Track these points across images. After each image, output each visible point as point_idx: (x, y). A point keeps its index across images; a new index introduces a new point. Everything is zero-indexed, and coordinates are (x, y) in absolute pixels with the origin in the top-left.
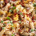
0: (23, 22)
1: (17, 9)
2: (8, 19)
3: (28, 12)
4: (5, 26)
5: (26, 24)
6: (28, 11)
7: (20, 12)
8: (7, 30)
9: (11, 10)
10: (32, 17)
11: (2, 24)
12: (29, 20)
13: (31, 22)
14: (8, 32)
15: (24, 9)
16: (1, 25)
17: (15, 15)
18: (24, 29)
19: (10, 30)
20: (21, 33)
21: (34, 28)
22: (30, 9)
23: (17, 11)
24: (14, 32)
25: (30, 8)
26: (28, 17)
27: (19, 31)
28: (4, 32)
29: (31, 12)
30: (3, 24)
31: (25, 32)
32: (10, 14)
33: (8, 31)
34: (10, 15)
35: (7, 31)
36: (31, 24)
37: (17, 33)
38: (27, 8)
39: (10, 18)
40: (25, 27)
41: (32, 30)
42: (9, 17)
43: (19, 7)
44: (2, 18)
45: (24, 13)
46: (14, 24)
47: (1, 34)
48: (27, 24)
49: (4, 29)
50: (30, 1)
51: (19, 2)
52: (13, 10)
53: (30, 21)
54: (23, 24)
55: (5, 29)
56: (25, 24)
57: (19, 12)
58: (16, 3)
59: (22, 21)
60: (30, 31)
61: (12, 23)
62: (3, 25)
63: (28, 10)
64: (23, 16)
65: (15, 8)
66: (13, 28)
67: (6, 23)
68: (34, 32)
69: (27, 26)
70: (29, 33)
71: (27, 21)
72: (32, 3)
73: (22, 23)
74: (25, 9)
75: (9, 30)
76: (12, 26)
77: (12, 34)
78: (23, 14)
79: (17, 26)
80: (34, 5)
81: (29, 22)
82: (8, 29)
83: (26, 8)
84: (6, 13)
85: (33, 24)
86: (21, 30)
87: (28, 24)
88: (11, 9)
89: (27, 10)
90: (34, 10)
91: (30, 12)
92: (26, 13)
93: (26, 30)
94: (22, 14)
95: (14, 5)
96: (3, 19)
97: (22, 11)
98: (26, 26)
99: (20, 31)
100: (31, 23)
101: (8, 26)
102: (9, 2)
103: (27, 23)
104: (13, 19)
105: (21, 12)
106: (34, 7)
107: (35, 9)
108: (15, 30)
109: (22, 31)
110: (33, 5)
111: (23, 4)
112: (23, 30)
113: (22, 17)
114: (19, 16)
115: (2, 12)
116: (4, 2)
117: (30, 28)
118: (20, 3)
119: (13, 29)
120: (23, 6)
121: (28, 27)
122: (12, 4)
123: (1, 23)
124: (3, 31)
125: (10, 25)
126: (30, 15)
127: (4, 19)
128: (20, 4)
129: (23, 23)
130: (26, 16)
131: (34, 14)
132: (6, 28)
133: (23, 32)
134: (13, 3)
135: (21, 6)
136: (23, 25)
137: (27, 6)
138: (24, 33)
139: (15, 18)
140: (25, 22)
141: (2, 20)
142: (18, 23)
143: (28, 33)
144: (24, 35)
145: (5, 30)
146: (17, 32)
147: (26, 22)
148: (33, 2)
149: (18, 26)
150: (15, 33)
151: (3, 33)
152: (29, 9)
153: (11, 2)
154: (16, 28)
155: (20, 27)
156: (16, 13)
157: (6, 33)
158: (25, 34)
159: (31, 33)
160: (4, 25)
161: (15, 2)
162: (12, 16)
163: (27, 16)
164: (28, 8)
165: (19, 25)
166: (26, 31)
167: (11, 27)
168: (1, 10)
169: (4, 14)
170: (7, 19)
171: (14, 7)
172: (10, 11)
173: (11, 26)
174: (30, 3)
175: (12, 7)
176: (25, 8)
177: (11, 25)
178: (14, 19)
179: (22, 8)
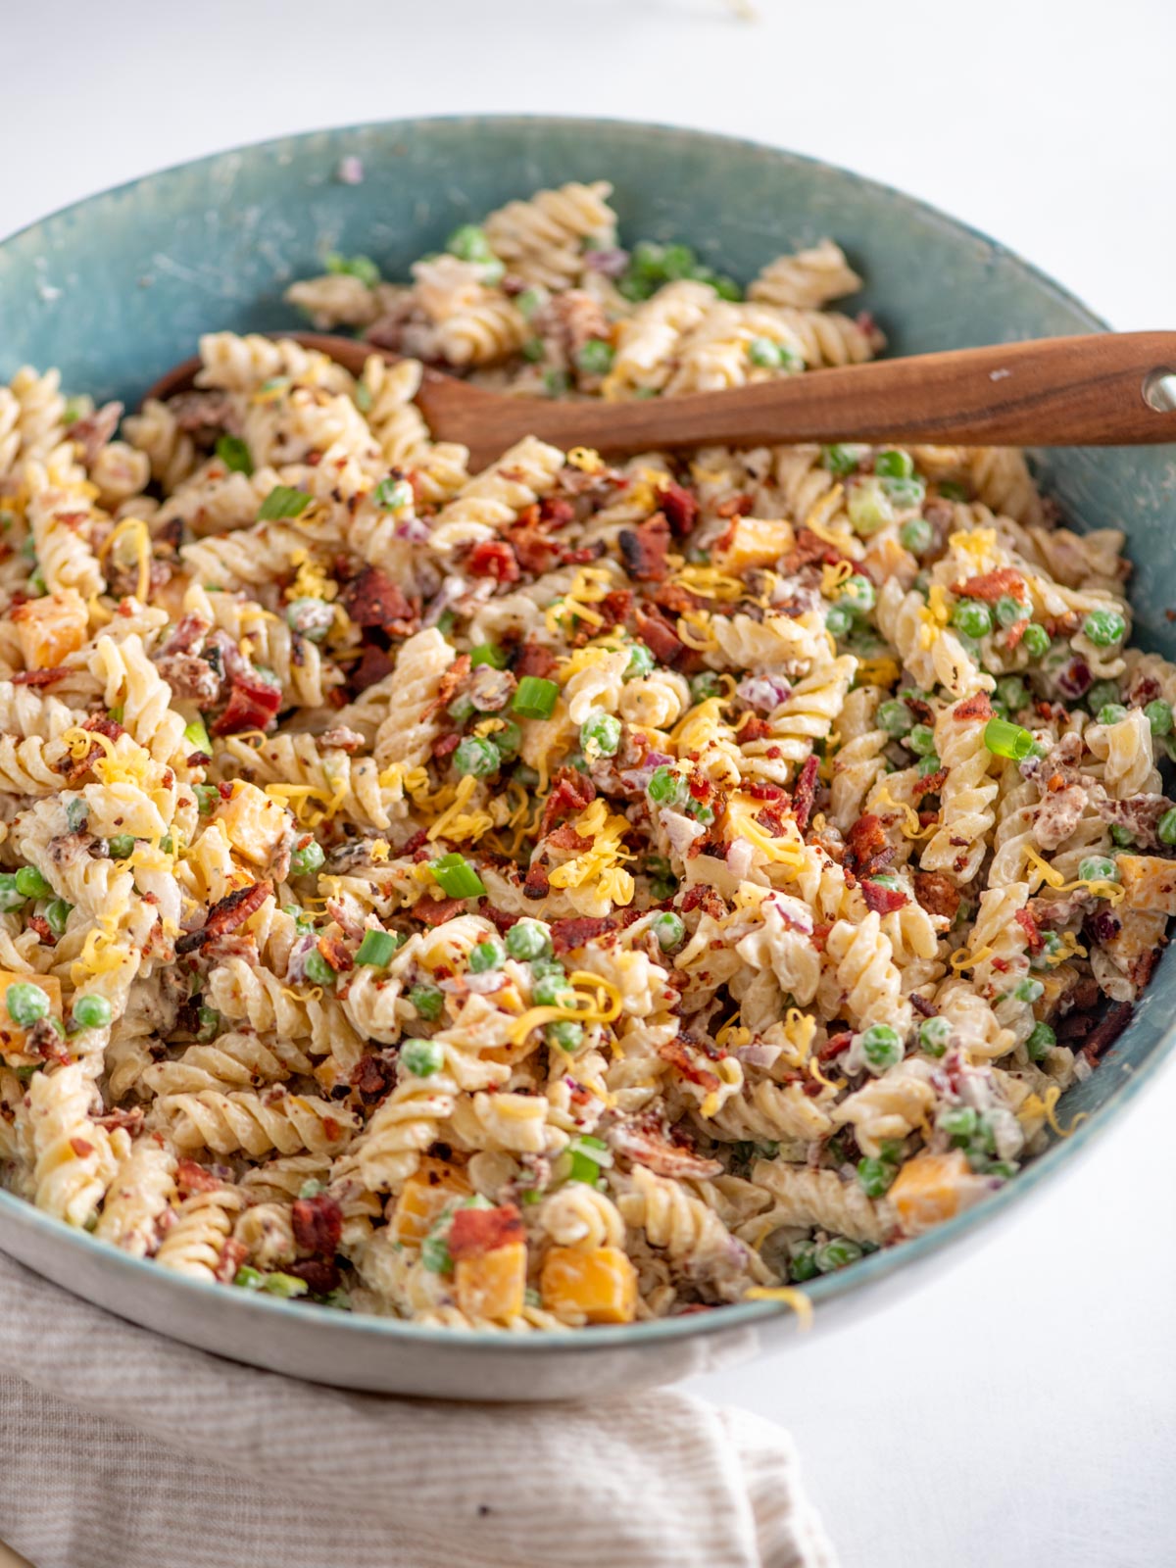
0: (706, 920)
1: (582, 711)
2: (448, 901)
3: (772, 754)
4: (433, 1020)
5: (766, 952)
6: (765, 733)
7: (634, 754)
8: (477, 1072)
9: (491, 737)
10: (845, 819)
11: (379, 981)
12: (812, 881)
13: (844, 916)
14: (504, 1116)
15: (696, 702)
16: (369, 1004)
17: (567, 809)
18: (745, 1034)
19: (525, 1079)
20: (712, 1103)
21: (908, 1008)
22: (800, 702)
23: (592, 749)
24: (597, 1105)
25: (797, 679)
26: (780, 831)
27: (673, 1073)
28: (441, 1123)
29: (819, 746)
30: (393, 988)
31: (768, 1092)
32: (468, 810)
33: (491, 1089)
34: (471, 823)
35: (482, 1099)
36: (849, 942)
37: (643, 1107)
38: (739, 690)
39: (491, 875)
40: (753, 997)
41: (885, 1049)
42: (468, 865)
43: (613, 685)
44: (362, 884)
45: (704, 766)
46: (579, 975)
47: (397, 1154)
48: (779, 945)
49: (426, 1071)
50: (770, 565)
51: (601, 592)
52: (513, 741)
53: (818, 902)
54: (724, 957)
55: (447, 1067)
56: (755, 963)
57: (618, 759)
58: (543, 608)
59: (694, 903)
60: (847, 1062)
61: (542, 953)
62: (410, 1011)
63: (763, 714)
64: (694, 829)
65: (554, 705)
66: (574, 1032)
67: (442, 973)
68: (918, 1065)
69: (787, 982)
70: (832, 1089)
71: (781, 898)
72: (815, 597)
73: (699, 941)
74: (715, 704)
75: (505, 1071)
76: (550, 1003)
77: (564, 1139)
78: (698, 790)
79: (631, 1004)
80: (840, 619)
81: (808, 922)
82: (486, 1054)
83: (724, 691)
84: (407, 795)
85: (888, 950)
86: (702, 1063)
87: (804, 942)
88: (485, 727)
89: (748, 716)
90: (862, 699)
91: (799, 751)
92: (735, 778)
93: (773, 1052)
94: (684, 795)
95: (513, 650)
96: (379, 900)
97: (663, 738)
98: (774, 979)
99: (696, 1077)
100: (841, 928)
101: (482, 1018)
102: (428, 601)
103: (792, 936)
104: (538, 890)
105: (649, 760)
106: (852, 663)
107: (874, 692)
108: (600, 1064)
109: (725, 1077)
110: (830, 625)
111: (672, 615)
112: (733, 1064)
113: (683, 845)
114: (623, 824)
115: (343, 787)
116: (349, 608)
117: (831, 1009)
118: (612, 608)
119: (569, 1060)
120: (679, 659)
121: (805, 997)
122: (478, 636)
123: (365, 976)
124: (413, 1096)
125: (513, 995)
126: (807, 793)
127: (390, 891)
128: (620, 630)
129: (717, 945)
130: (740, 813)
131: (868, 767)
132: (463, 1049)
133: (734, 1088)
134: (495, 611)
135: (645, 656)
136: (720, 968)
137: (737, 640)
138: (748, 1098)
139: (568, 873)
140: (756, 921)
141: (373, 923)
142: (635, 945)
143: (813, 1091)
144: (758, 1126)
145: (450, 1086)
146: (642, 1092)
147: (778, 922)
148: (830, 574)
149: (648, 1006)
150: (609, 1118)
151: (423, 1135)
152: (783, 695)
153: (466, 609)
154: (619, 1027)
155: (673, 1011)
156: (581, 789)
157: (465, 1137)
158: (770, 1122)
159: (869, 1088)
160: (419, 992)
161: (523, 603)
162: (502, 831)
163: (771, 819)
164: (760, 689)
165: (662, 974)
166: (781, 1060)
167: (546, 1028)
168: (321, 750)
169: (381, 816)
170: (438, 894)
171: (528, 681)
172: (477, 753)
173: (540, 1015)
174: (784, 588)
175: (493, 683)
176: (700, 682)
177: (532, 1001)
178: (555, 878)
179: (667, 691)
